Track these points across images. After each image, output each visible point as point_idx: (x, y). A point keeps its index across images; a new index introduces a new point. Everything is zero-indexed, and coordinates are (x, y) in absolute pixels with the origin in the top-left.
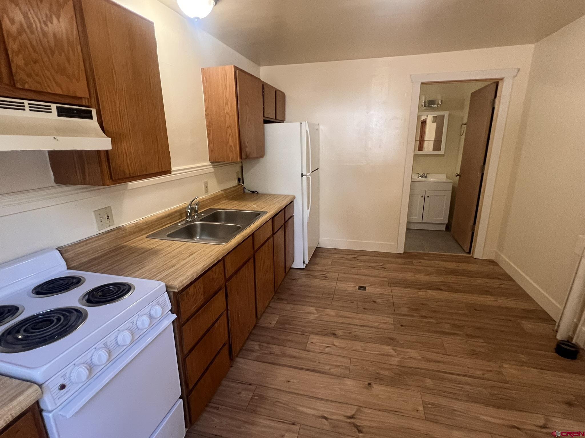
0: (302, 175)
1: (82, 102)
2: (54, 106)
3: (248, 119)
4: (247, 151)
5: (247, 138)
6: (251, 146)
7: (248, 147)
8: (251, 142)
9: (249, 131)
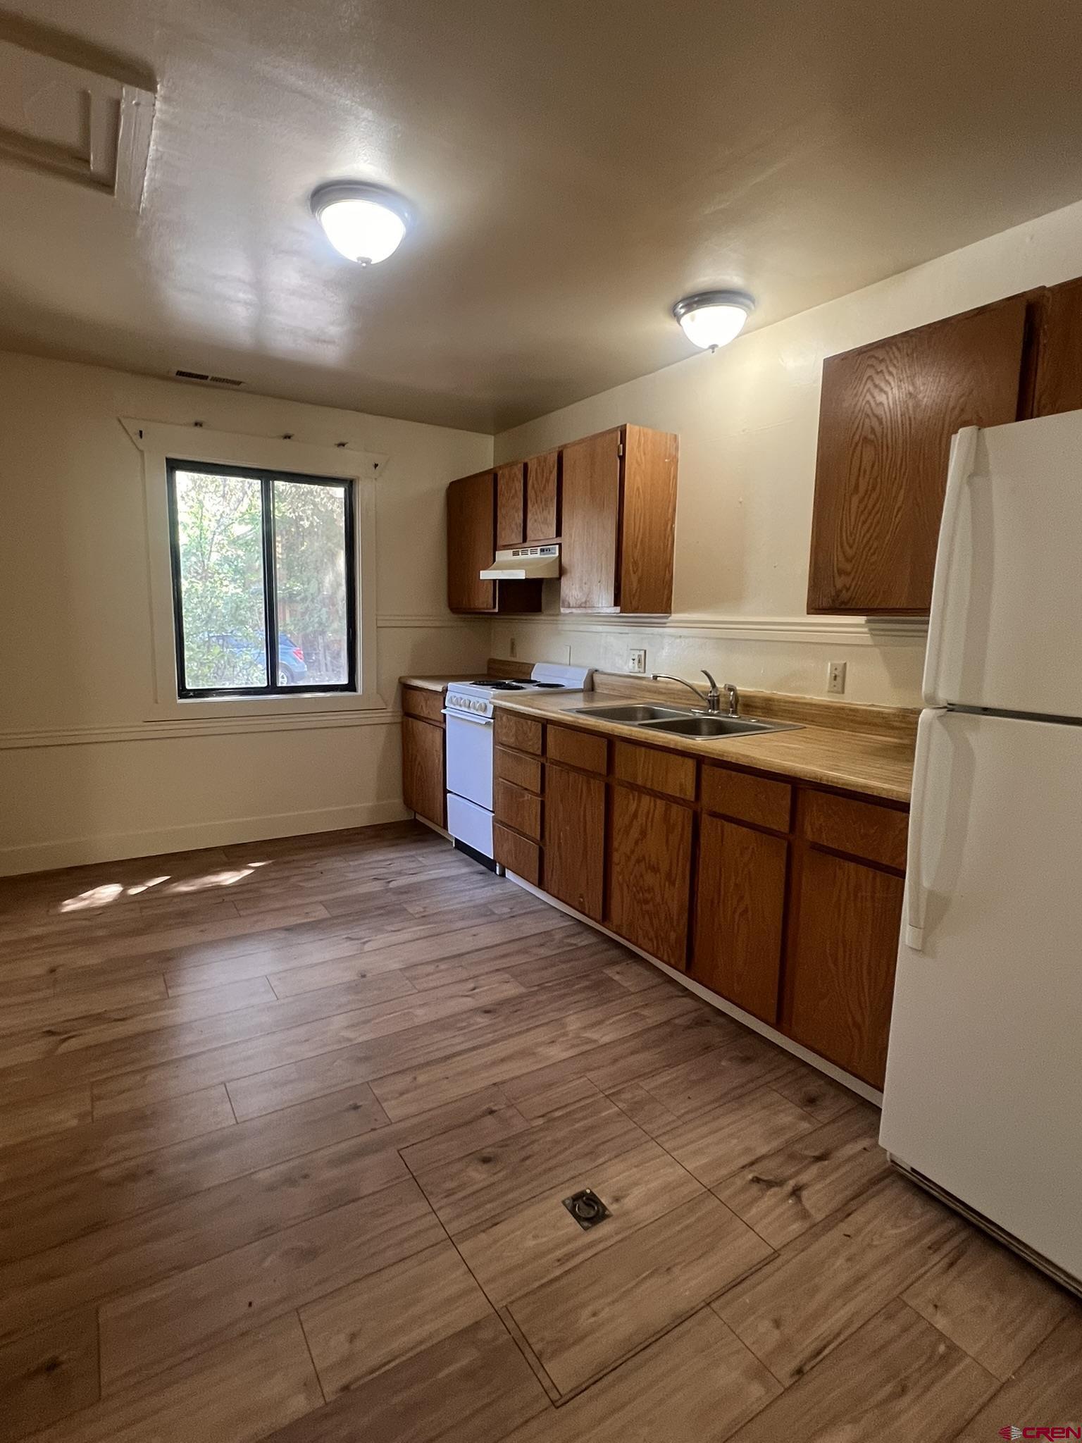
3: (862, 488)
4: (839, 586)
5: (847, 548)
6: (873, 570)
7: (848, 574)
8: (874, 558)
9: (864, 523)
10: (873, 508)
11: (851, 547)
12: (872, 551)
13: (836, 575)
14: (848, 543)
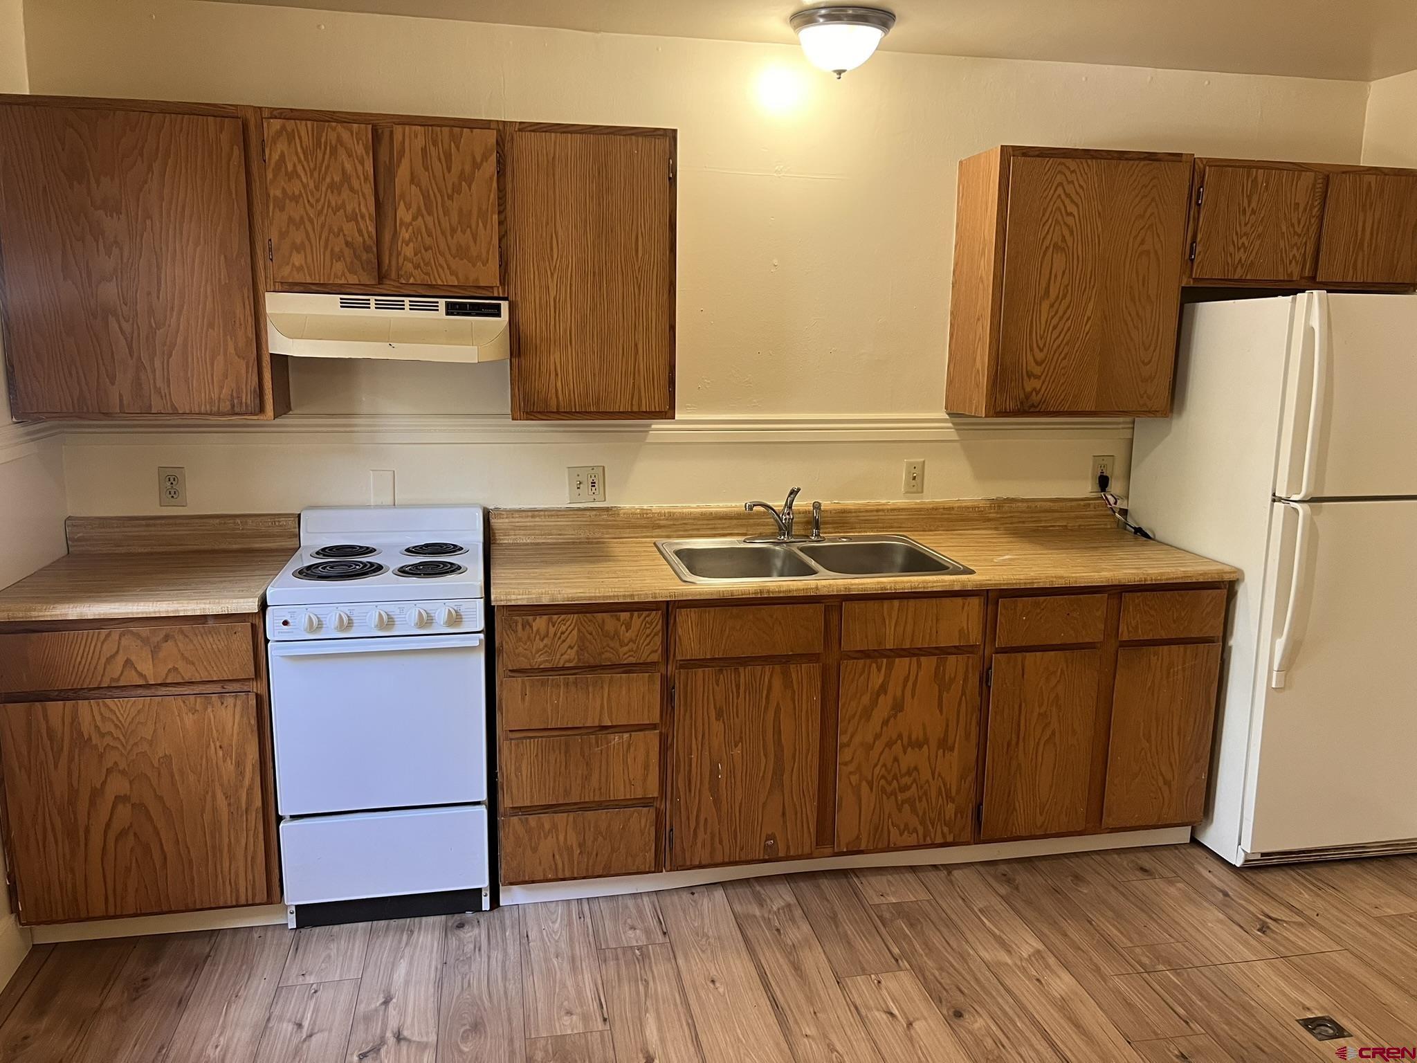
0: (1275, 499)
1: (493, 293)
2: (442, 303)
3: (1053, 293)
4: (1028, 389)
5: (1036, 350)
6: (1064, 375)
7: (1038, 377)
8: (1065, 363)
9: (1055, 328)
10: (1064, 313)
11: (1041, 350)
12: (1063, 355)
13: (1025, 377)
14: (1038, 346)
